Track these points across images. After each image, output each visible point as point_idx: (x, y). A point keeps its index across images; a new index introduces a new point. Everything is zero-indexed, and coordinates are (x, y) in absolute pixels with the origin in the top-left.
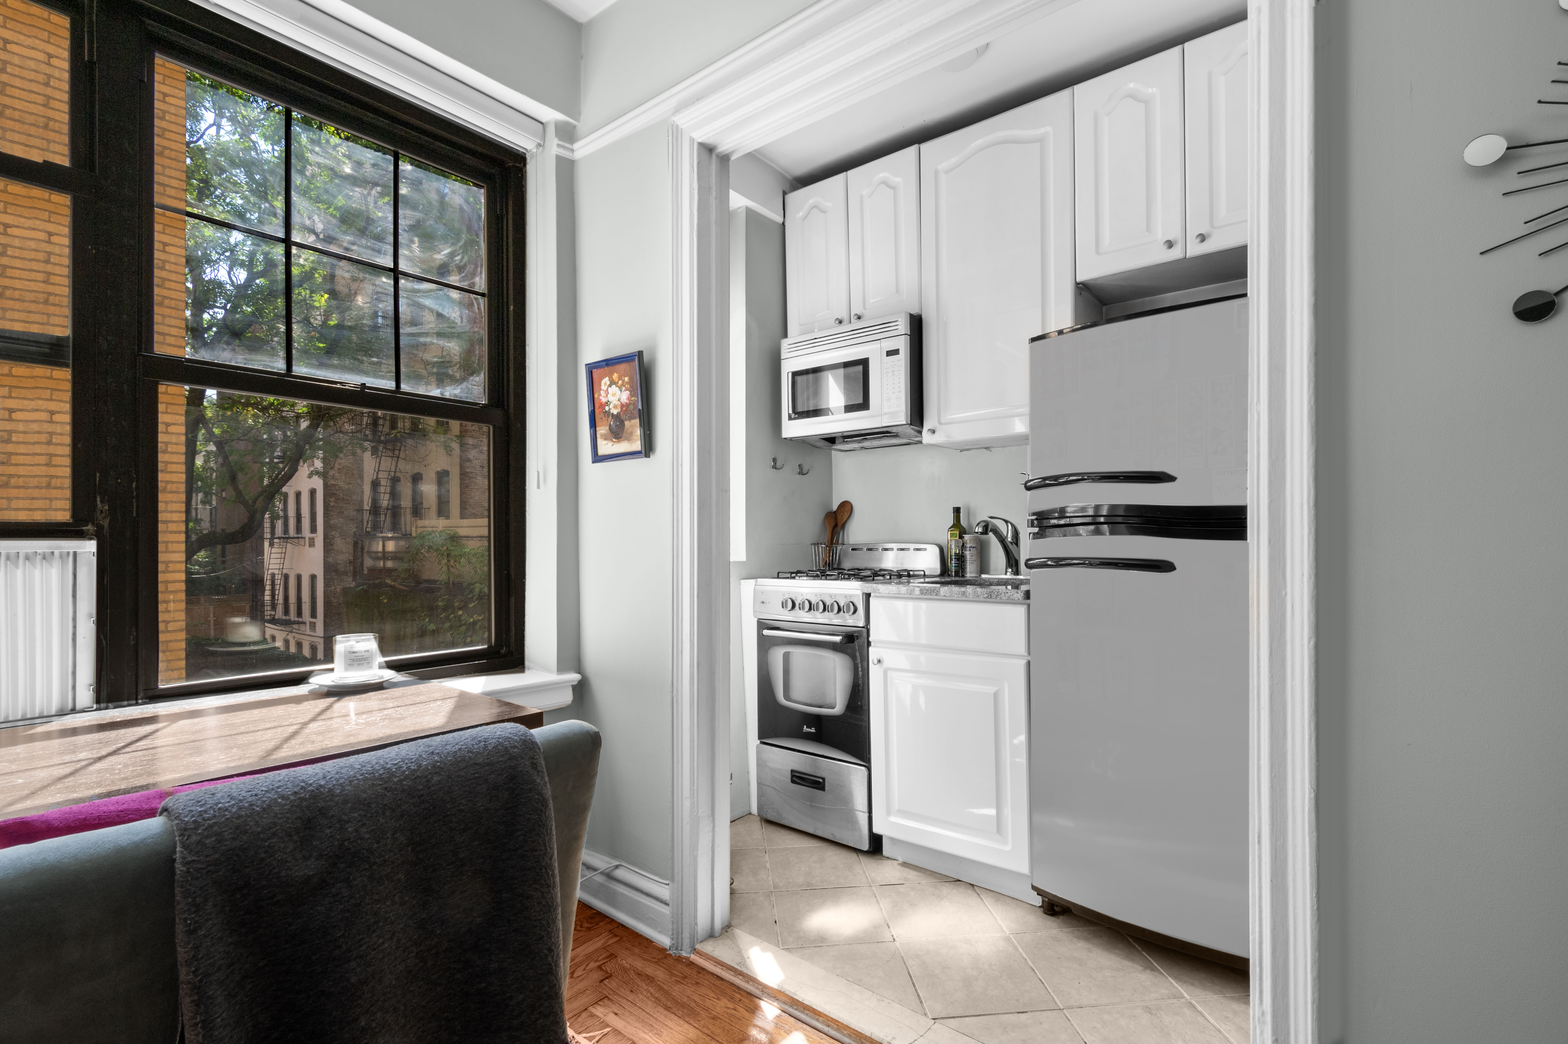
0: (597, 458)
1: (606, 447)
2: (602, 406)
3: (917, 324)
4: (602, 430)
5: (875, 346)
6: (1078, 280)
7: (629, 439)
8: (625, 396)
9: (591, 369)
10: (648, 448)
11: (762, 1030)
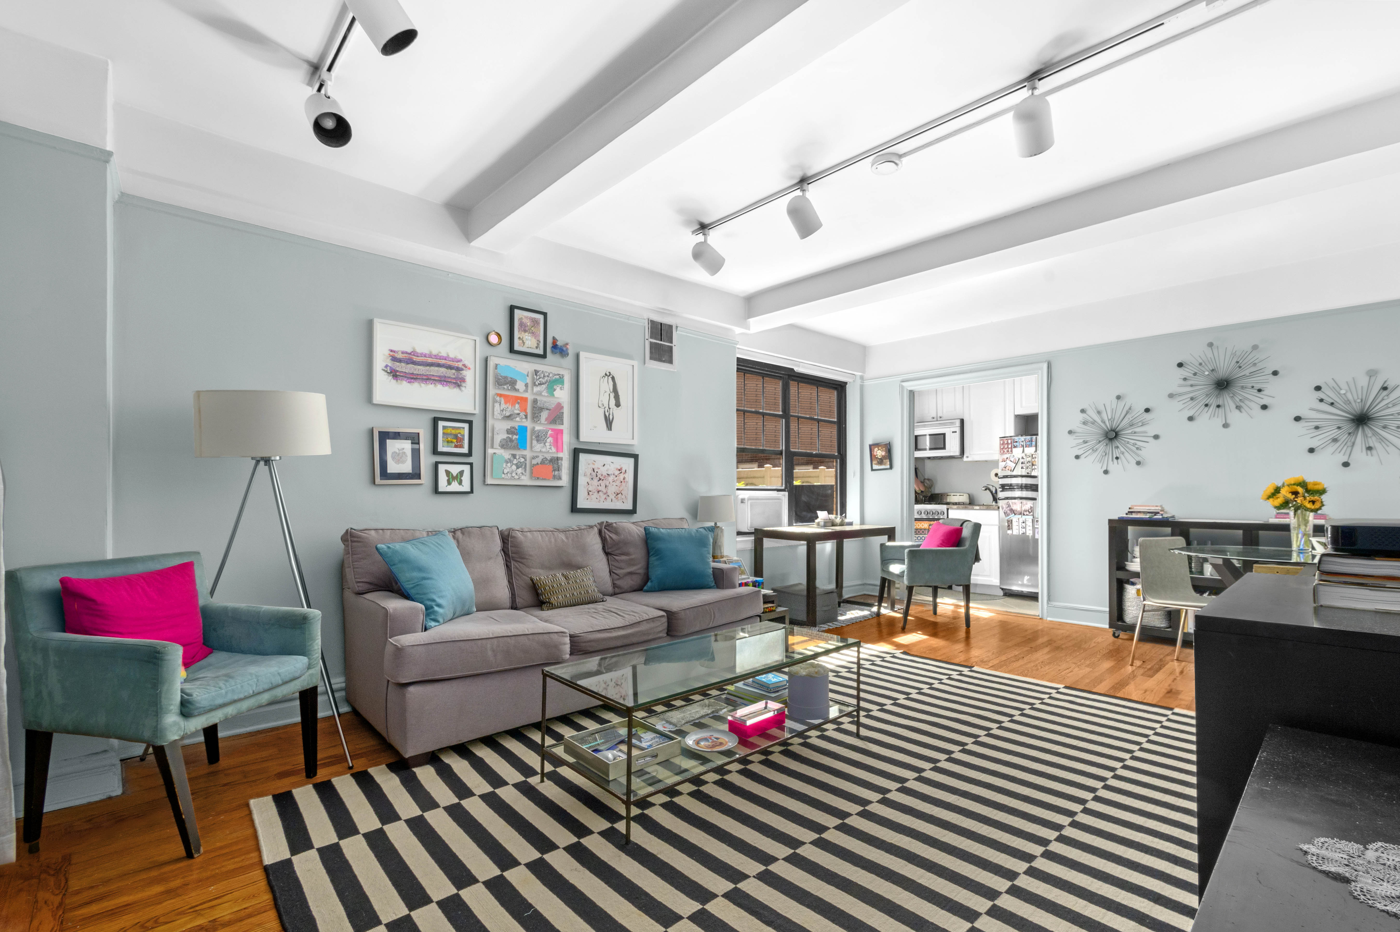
0: (872, 470)
1: (875, 467)
2: (875, 456)
3: (962, 421)
4: (874, 462)
5: (949, 429)
6: (1016, 414)
7: (885, 464)
8: (883, 453)
9: (870, 446)
10: (891, 467)
11: (911, 616)
